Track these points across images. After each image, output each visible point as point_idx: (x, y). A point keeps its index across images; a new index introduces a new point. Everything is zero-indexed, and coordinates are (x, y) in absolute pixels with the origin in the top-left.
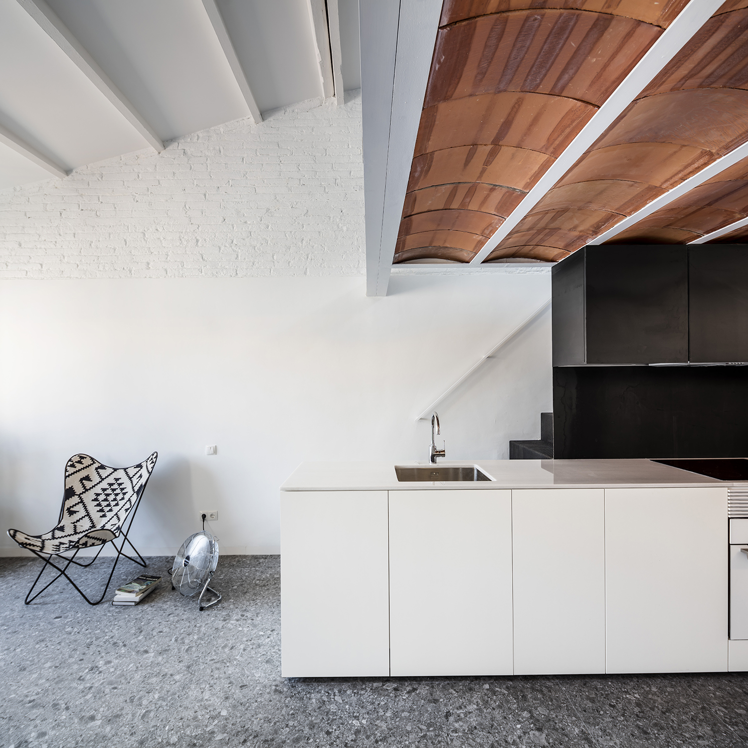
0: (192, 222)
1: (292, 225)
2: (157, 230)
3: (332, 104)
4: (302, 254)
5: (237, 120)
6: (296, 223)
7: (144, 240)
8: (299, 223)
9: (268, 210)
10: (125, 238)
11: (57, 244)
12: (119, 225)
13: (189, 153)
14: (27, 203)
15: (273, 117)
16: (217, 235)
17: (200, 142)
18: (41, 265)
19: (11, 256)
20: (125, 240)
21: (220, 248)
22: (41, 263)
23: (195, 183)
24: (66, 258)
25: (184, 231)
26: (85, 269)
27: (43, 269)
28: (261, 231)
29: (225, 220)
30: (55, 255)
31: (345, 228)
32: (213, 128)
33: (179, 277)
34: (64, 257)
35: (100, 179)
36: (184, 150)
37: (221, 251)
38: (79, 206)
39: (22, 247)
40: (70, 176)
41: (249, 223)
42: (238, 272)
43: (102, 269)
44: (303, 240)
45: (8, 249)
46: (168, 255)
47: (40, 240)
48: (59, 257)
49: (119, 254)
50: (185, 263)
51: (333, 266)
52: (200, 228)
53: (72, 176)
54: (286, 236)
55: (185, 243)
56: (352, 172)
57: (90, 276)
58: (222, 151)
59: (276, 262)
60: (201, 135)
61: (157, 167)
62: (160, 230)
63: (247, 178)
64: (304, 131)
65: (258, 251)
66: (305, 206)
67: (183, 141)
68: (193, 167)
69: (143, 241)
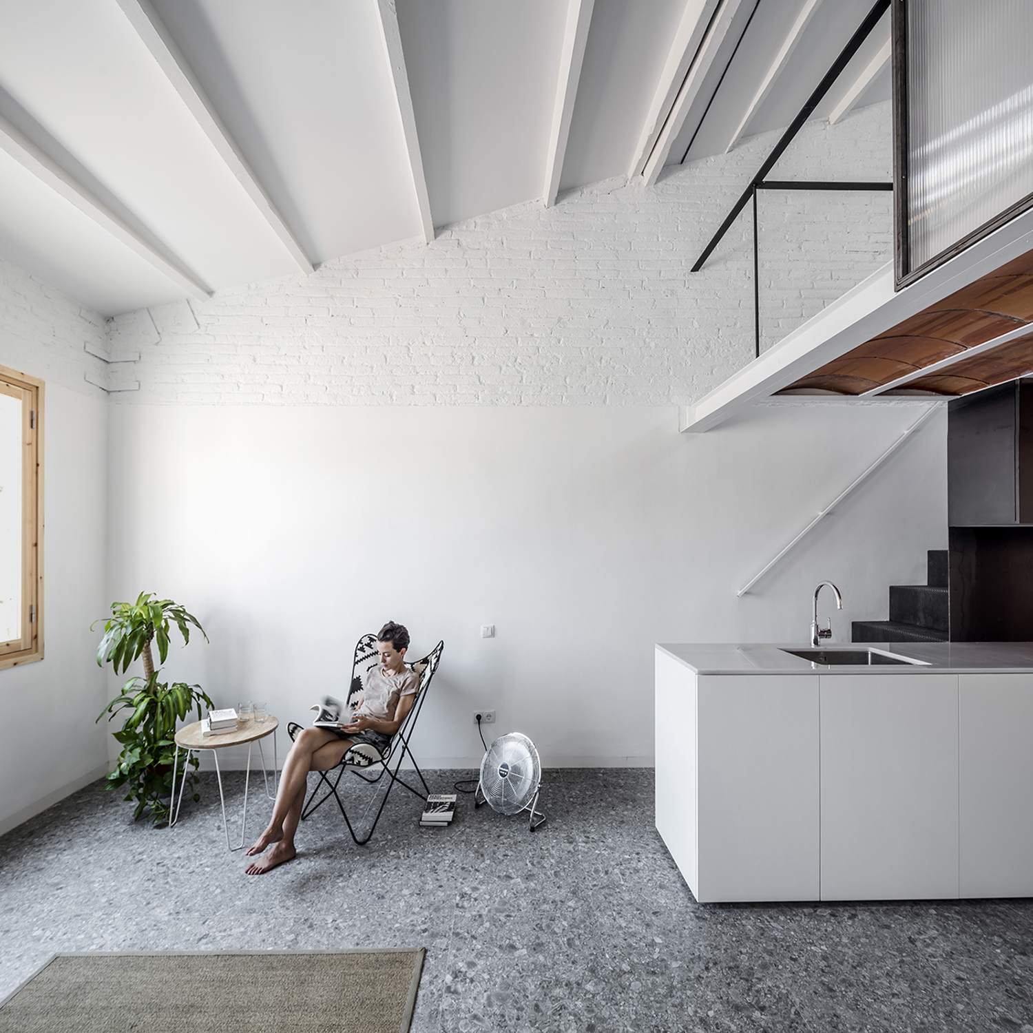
0: (467, 334)
1: (589, 339)
2: (424, 343)
3: (639, 184)
4: (600, 376)
5: (524, 203)
6: (594, 336)
7: (409, 356)
8: (597, 337)
9: (560, 319)
10: (385, 353)
11: (301, 360)
12: (379, 337)
13: (464, 245)
14: (264, 305)
15: (567, 200)
16: (497, 351)
17: (479, 230)
18: (281, 386)
19: (244, 374)
20: (385, 356)
21: (501, 368)
22: (281, 384)
23: (472, 284)
24: (312, 378)
25: (457, 345)
26: (336, 393)
27: (283, 392)
28: (550, 346)
29: (507, 331)
30: (298, 374)
31: (653, 345)
32: (493, 213)
33: (451, 404)
34: (309, 377)
35: (355, 276)
36: (458, 240)
37: (502, 371)
38: (329, 311)
39: (257, 362)
40: (318, 271)
41: (535, 335)
42: (522, 399)
43: (356, 394)
44: (602, 358)
45: (240, 365)
46: (437, 377)
47: (279, 353)
48: (304, 377)
49: (377, 373)
50: (458, 387)
51: (639, 393)
52: (476, 342)
53: (321, 271)
54: (581, 354)
55: (459, 361)
56: (662, 272)
57: (341, 403)
58: (505, 242)
59: (569, 387)
60: (479, 222)
61: (426, 261)
62: (428, 344)
63: (534, 278)
64: (605, 219)
65: (547, 372)
66: (605, 315)
67: (457, 229)
68: (469, 263)
69: (407, 357)
